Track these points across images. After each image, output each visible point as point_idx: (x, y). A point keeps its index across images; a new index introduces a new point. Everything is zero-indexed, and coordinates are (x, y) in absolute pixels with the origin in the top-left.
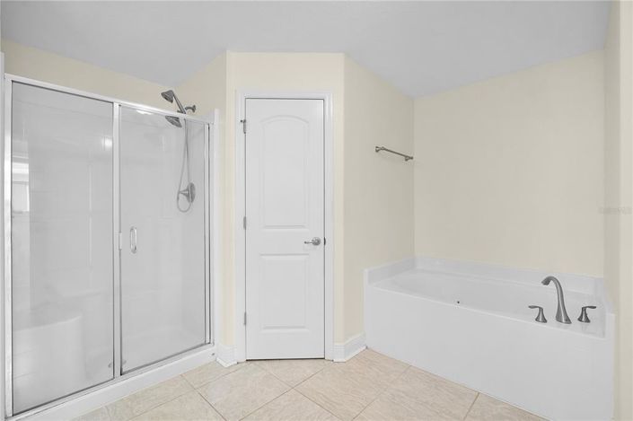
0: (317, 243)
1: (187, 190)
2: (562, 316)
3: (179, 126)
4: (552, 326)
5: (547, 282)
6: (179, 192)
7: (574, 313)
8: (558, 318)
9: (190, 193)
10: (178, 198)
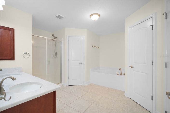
0: (82, 64)
1: (56, 53)
2: (121, 74)
3: (54, 41)
4: (120, 76)
5: (120, 69)
6: (54, 54)
7: (123, 74)
8: (121, 75)
9: (56, 54)
10: (54, 55)
